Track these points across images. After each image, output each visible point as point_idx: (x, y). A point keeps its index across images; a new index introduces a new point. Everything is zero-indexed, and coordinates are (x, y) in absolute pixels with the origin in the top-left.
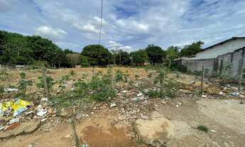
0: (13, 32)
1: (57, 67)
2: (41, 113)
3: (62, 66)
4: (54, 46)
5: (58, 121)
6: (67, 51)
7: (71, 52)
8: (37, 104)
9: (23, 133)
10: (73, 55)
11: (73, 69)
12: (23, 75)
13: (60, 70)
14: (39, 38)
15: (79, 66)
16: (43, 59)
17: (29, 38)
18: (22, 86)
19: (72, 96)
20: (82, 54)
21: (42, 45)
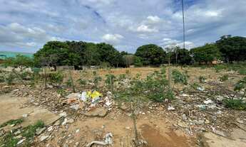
0: (90, 42)
1: (116, 67)
2: (108, 103)
3: (119, 66)
4: (114, 49)
5: (119, 112)
6: (124, 53)
7: (127, 54)
8: (105, 96)
9: (98, 116)
10: (128, 56)
11: (128, 69)
12: (94, 73)
13: (118, 69)
14: (104, 44)
15: (132, 66)
16: (106, 61)
17: (98, 45)
18: (96, 81)
19: (129, 92)
20: (135, 55)
21: (106, 49)
